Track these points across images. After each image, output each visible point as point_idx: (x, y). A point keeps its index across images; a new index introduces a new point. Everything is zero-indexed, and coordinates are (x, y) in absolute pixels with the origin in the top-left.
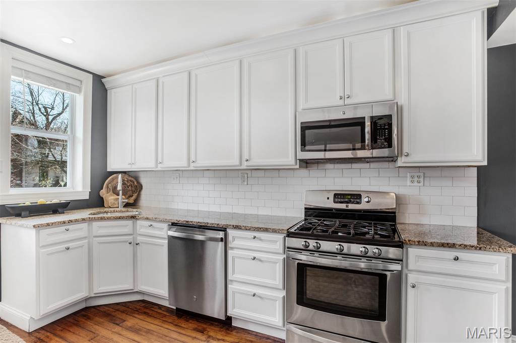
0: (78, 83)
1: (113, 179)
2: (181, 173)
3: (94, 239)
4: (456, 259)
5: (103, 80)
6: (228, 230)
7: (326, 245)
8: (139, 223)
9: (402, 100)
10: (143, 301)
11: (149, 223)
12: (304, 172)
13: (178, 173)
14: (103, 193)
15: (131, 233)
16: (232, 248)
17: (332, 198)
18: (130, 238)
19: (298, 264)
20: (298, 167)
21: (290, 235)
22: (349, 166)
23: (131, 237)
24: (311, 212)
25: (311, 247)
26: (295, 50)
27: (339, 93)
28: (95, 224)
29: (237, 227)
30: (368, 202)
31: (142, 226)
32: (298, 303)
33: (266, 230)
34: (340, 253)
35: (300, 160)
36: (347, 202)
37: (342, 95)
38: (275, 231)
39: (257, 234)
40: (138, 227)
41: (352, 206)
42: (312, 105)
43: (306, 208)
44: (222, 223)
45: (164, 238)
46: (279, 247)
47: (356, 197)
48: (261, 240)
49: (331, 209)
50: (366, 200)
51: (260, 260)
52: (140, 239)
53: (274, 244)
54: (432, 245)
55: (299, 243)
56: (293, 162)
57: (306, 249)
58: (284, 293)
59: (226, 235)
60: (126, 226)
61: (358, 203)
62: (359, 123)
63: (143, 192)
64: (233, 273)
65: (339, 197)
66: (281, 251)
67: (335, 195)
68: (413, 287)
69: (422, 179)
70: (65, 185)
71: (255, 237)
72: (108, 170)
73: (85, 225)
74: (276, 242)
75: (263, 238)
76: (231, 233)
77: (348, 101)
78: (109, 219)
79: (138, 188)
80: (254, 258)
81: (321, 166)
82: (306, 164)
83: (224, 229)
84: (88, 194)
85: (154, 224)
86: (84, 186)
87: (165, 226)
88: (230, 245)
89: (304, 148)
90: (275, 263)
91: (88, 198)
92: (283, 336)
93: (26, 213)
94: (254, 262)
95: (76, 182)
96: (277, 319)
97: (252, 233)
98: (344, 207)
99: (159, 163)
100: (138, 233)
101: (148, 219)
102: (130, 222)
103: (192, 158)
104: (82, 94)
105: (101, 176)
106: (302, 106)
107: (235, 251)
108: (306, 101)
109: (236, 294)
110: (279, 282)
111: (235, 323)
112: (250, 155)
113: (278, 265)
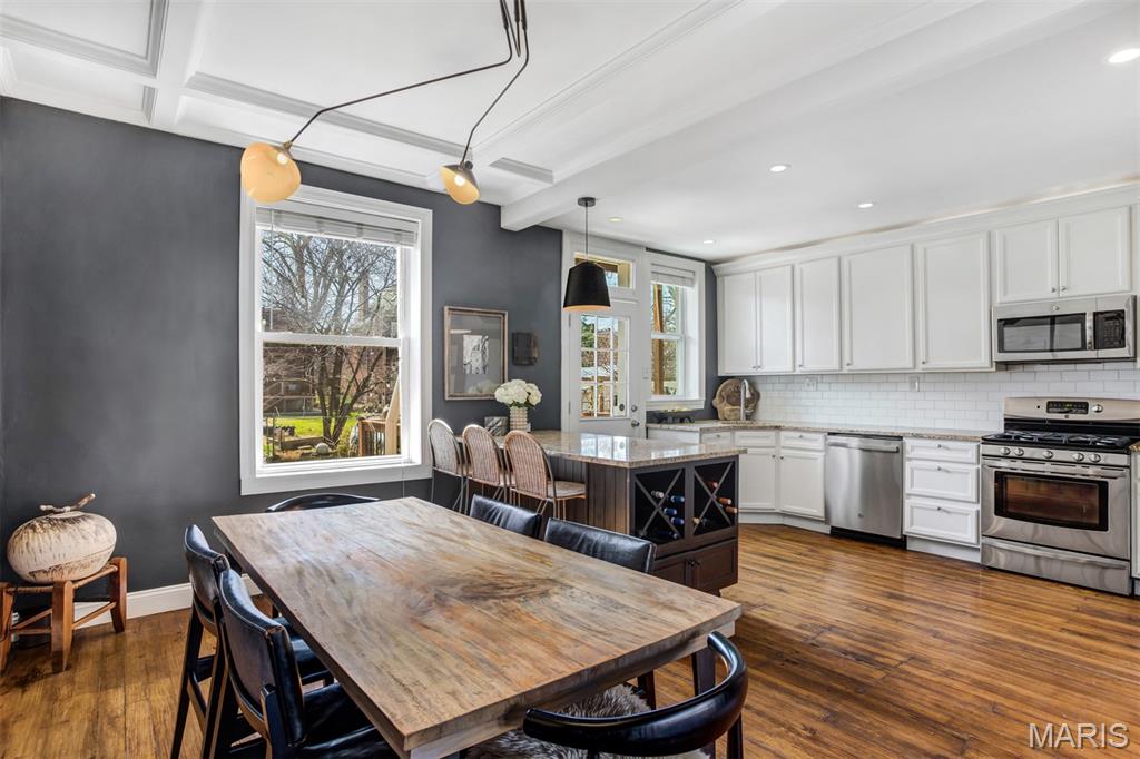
0: (690, 275)
1: (726, 386)
2: (819, 377)
5: (714, 267)
6: (904, 439)
7: (1029, 452)
8: (783, 433)
10: (783, 525)
11: (799, 434)
12: (1004, 375)
13: (814, 378)
14: (716, 402)
15: (774, 445)
16: (910, 459)
17: (1044, 407)
18: (772, 451)
19: (996, 472)
20: (994, 369)
21: (986, 441)
22: (1070, 367)
23: (773, 449)
24: (1011, 423)
25: (1012, 454)
26: (990, 233)
27: (1051, 284)
28: (738, 433)
29: (917, 436)
30: (1097, 411)
31: (788, 438)
32: (996, 514)
33: (955, 438)
34: (1048, 460)
35: (997, 362)
36: (1067, 412)
37: (1055, 287)
38: (966, 439)
39: (943, 443)
40: (782, 438)
41: (1073, 417)
42: (1011, 297)
43: (1006, 420)
44: (898, 432)
45: (820, 450)
46: (971, 456)
47: (1083, 406)
48: (947, 448)
49: (1044, 421)
50: (1095, 409)
51: (947, 471)
52: (784, 452)
53: (970, 451)
55: (1001, 450)
56: (987, 364)
57: (1006, 457)
58: (979, 507)
59: (902, 445)
60: (768, 437)
61: (1082, 413)
62: (1078, 318)
63: (762, 403)
64: (912, 486)
65: (1053, 405)
66: (974, 460)
67: (1049, 403)
71: (940, 446)
72: (719, 375)
73: (728, 434)
74: (966, 451)
75: (951, 447)
76: (908, 442)
77: (1062, 294)
79: (756, 396)
80: (939, 469)
82: (1005, 366)
83: (900, 438)
84: (703, 402)
85: (804, 434)
86: (700, 395)
87: (820, 437)
88: (907, 456)
89: (1001, 349)
90: (967, 473)
91: (703, 407)
92: (976, 558)
93: (670, 419)
94: (939, 473)
95: (689, 388)
96: (969, 534)
97: (936, 443)
98: (1062, 417)
99: (797, 366)
100: (782, 444)
101: (796, 429)
102: (772, 433)
103: (847, 359)
104: (696, 286)
105: (715, 382)
106: (998, 298)
107: (915, 462)
108: (1005, 294)
109: (915, 510)
110: (971, 494)
111: (911, 546)
112: (927, 356)
113: (970, 476)
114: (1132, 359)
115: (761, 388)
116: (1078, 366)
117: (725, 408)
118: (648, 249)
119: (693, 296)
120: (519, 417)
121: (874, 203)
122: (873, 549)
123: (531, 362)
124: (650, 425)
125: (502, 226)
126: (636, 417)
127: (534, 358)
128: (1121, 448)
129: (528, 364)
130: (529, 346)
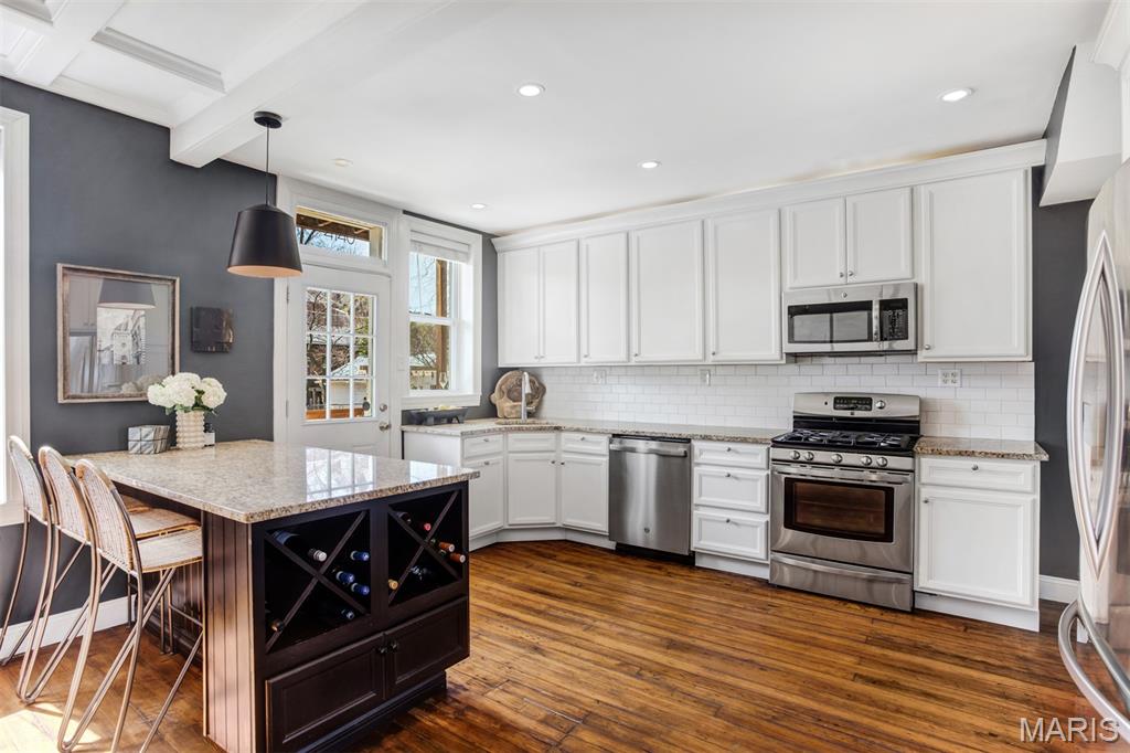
0: (464, 249)
1: (507, 379)
2: (608, 369)
3: (511, 455)
4: (975, 469)
5: (494, 240)
6: (693, 441)
7: (820, 456)
8: (564, 435)
9: (922, 278)
10: (566, 541)
11: (581, 436)
12: (793, 368)
13: (604, 370)
14: (495, 397)
15: (553, 449)
16: (698, 464)
17: (831, 403)
18: (552, 456)
19: (786, 478)
20: (784, 362)
21: (776, 444)
22: (856, 360)
23: (553, 454)
24: (801, 421)
25: (801, 459)
26: (780, 210)
27: (839, 269)
29: (706, 438)
30: (880, 408)
31: (569, 441)
32: (786, 526)
33: (744, 440)
34: (838, 464)
35: (787, 354)
36: (852, 409)
37: (843, 272)
38: (756, 442)
39: (732, 446)
40: (563, 440)
41: (858, 414)
42: (801, 282)
43: (795, 417)
44: (685, 433)
45: (603, 455)
46: (761, 460)
47: (865, 402)
48: (737, 452)
49: (830, 418)
50: (879, 405)
51: (736, 478)
52: (565, 457)
53: (758, 456)
54: (948, 453)
55: (788, 454)
56: (778, 357)
57: (796, 461)
58: (768, 518)
59: (690, 448)
60: (547, 440)
61: (866, 409)
62: (865, 306)
63: (547, 397)
64: (700, 495)
65: (840, 401)
66: (764, 466)
67: (836, 399)
68: (926, 502)
69: (958, 378)
70: (446, 388)
71: (729, 450)
72: (500, 366)
73: (500, 437)
74: (757, 454)
75: (740, 451)
76: (697, 445)
77: (850, 279)
78: (528, 430)
79: (539, 391)
80: (729, 476)
81: (816, 360)
82: (795, 357)
83: (688, 441)
84: (478, 398)
85: (586, 436)
86: (474, 389)
87: (604, 438)
88: (696, 461)
89: (791, 339)
90: (756, 480)
91: (478, 404)
92: (764, 574)
93: (431, 420)
94: (729, 480)
95: (464, 384)
96: (758, 550)
97: (726, 446)
98: (847, 414)
99: (582, 356)
100: (563, 448)
101: (578, 430)
102: (552, 435)
103: (635, 350)
104: (472, 261)
105: (495, 375)
106: (788, 283)
107: (703, 468)
108: (796, 277)
109: (703, 522)
110: (759, 502)
111: (700, 562)
112: (717, 346)
113: (759, 483)
114: (913, 353)
115: (547, 381)
116: (863, 359)
117: (504, 405)
118: (405, 212)
120: (190, 427)
121: (658, 163)
122: (659, 568)
123: (222, 348)
124: (406, 428)
125: (173, 156)
126: (385, 419)
127: (228, 343)
128: (907, 451)
129: (216, 351)
130: (218, 327)
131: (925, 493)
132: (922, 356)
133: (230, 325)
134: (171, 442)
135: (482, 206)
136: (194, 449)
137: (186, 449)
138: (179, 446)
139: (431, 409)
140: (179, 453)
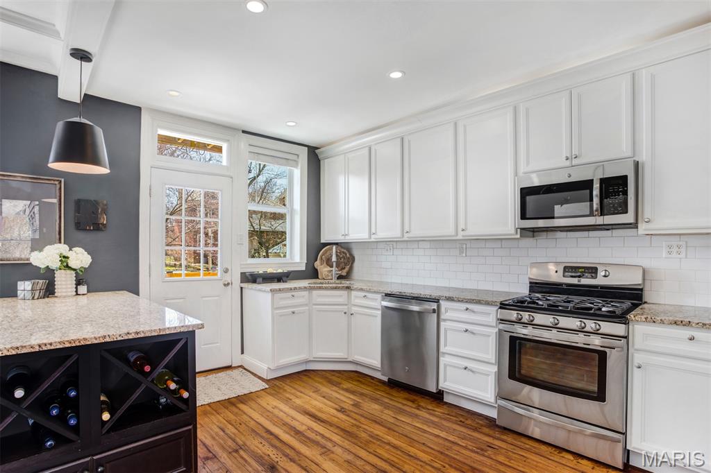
0: (295, 157)
1: (326, 251)
2: (394, 244)
3: (314, 307)
4: (692, 338)
5: (317, 151)
6: (440, 301)
7: (540, 318)
8: (354, 293)
9: (643, 157)
10: (356, 372)
11: (364, 294)
12: (529, 242)
13: (392, 244)
14: (317, 264)
15: (346, 303)
16: (445, 320)
17: (561, 272)
19: (511, 337)
20: (518, 236)
21: (503, 306)
22: (586, 234)
23: (346, 307)
24: (535, 286)
25: (524, 320)
26: (515, 107)
27: (565, 153)
28: (315, 293)
29: (450, 299)
30: (605, 276)
31: (356, 297)
32: (510, 377)
33: (479, 302)
34: (555, 326)
35: (520, 229)
36: (579, 277)
37: (568, 156)
38: (488, 303)
39: (470, 306)
40: (353, 298)
41: (585, 281)
42: (532, 167)
43: (530, 283)
44: (435, 294)
45: (379, 309)
46: (492, 319)
47: (593, 271)
48: (473, 312)
49: (561, 284)
50: (603, 273)
51: (473, 333)
52: (354, 309)
53: (490, 316)
54: (662, 322)
55: (513, 315)
56: (513, 231)
57: (519, 321)
58: (496, 368)
59: (439, 307)
60: (341, 296)
61: (592, 277)
62: (587, 185)
63: (356, 265)
64: (445, 345)
65: (569, 270)
66: (494, 324)
67: (565, 268)
68: (639, 367)
69: (683, 250)
70: (285, 256)
71: (467, 309)
72: (322, 242)
73: (305, 293)
74: (489, 314)
75: (475, 310)
76: (444, 304)
77: (575, 162)
78: (326, 288)
79: (352, 260)
80: (467, 331)
81: (551, 234)
82: (532, 232)
83: (437, 301)
84: (304, 265)
85: (369, 295)
86: (301, 258)
87: (379, 297)
88: (443, 317)
89: (523, 216)
90: (489, 336)
91: (304, 269)
92: (494, 414)
93: (260, 280)
94: (466, 334)
95: (295, 254)
96: (489, 394)
97: (465, 306)
98: (575, 281)
99: (372, 234)
100: (353, 303)
101: (365, 290)
102: (345, 293)
103: (406, 228)
104: (299, 167)
105: (316, 247)
106: (523, 168)
107: (448, 323)
108: (528, 163)
109: (448, 368)
110: (491, 355)
111: (447, 399)
112: (466, 224)
113: (491, 338)
114: (634, 225)
116: (592, 233)
117: (323, 269)
118: (245, 132)
119: (298, 175)
120: (64, 282)
121: (404, 73)
122: (413, 401)
123: (98, 227)
124: (243, 285)
125: (60, 96)
126: (228, 278)
127: (103, 224)
128: (622, 318)
129: (93, 230)
130: (95, 213)
131: (637, 358)
132: (642, 227)
133: (105, 211)
134: (49, 291)
135: (294, 124)
136: (65, 297)
137: (60, 297)
138: (56, 295)
139: (261, 272)
140: (56, 299)
